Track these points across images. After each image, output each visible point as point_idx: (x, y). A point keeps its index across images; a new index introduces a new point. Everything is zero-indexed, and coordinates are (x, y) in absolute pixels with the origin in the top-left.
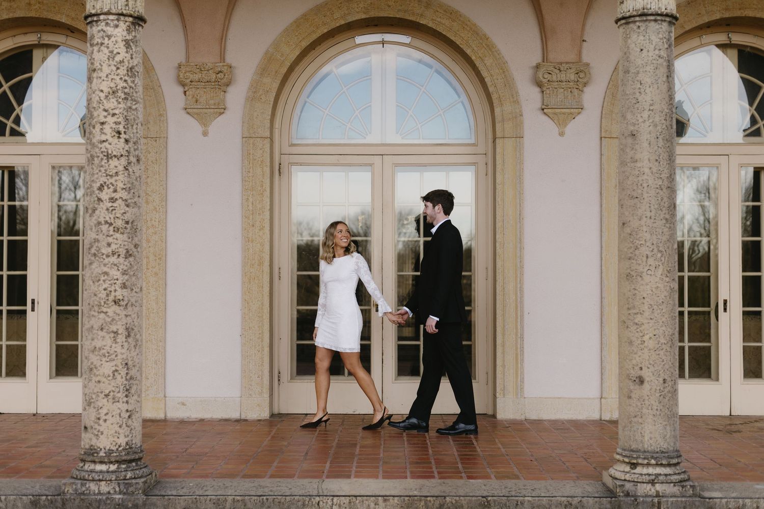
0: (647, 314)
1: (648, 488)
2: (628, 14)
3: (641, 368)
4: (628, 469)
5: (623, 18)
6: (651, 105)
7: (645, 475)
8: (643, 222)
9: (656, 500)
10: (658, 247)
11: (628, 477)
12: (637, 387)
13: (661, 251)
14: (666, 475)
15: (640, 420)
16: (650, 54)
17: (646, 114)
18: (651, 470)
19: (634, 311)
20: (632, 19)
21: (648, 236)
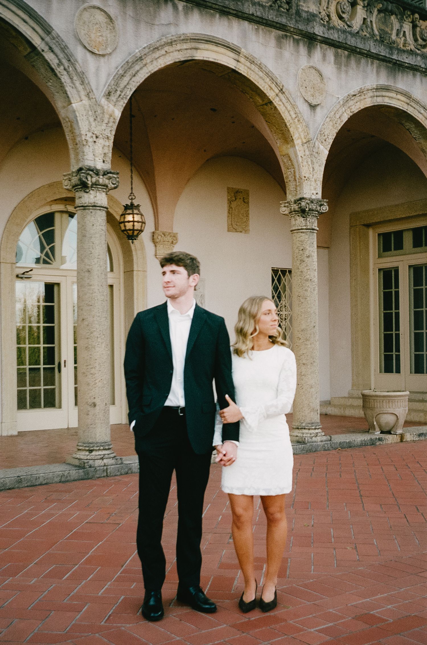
0: (97, 368)
1: (100, 462)
2: (86, 205)
3: (95, 398)
4: (87, 453)
5: (82, 206)
6: (99, 255)
7: (98, 455)
8: (95, 319)
9: (105, 468)
10: (102, 332)
11: (88, 457)
12: (92, 408)
13: (104, 335)
14: (108, 454)
15: (94, 426)
16: (98, 228)
17: (96, 260)
18: (100, 453)
19: (91, 367)
20: (88, 208)
21: (97, 326)
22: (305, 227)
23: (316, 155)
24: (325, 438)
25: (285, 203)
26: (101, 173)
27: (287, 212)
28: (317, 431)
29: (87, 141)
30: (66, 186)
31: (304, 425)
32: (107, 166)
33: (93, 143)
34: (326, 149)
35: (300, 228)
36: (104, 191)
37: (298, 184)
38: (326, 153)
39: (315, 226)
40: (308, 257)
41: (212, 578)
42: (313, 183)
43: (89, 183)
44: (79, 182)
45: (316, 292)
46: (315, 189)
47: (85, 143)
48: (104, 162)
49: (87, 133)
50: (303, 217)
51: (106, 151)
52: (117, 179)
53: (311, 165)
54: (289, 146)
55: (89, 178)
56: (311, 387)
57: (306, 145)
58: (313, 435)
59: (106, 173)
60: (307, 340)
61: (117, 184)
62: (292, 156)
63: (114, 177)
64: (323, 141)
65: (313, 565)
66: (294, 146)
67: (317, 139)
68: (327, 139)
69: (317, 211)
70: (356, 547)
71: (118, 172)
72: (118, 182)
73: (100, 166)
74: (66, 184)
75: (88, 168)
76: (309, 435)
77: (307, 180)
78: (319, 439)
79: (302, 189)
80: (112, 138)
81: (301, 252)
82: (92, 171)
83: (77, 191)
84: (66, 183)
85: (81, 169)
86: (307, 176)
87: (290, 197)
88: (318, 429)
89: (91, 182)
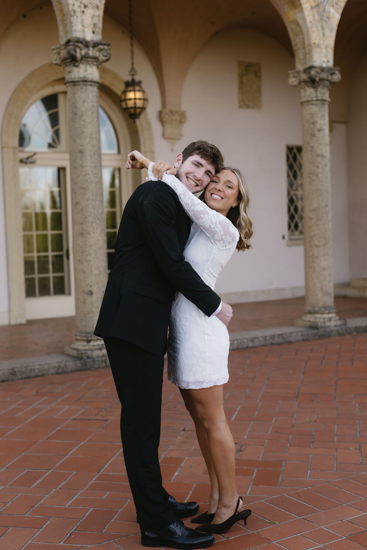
0: (93, 255)
1: (96, 353)
2: (76, 80)
3: (91, 286)
4: (85, 343)
5: (72, 82)
7: (96, 346)
8: (89, 203)
10: (97, 216)
11: (86, 348)
12: (89, 297)
13: (99, 219)
15: (91, 316)
16: (89, 104)
17: (88, 140)
19: (86, 254)
20: (77, 83)
21: (92, 211)
22: (315, 99)
23: (327, 20)
24: (339, 323)
25: (294, 73)
26: (91, 44)
27: (296, 83)
28: (330, 315)
29: (75, 11)
30: (56, 60)
31: (317, 309)
32: (98, 37)
33: (81, 13)
34: (338, 13)
35: (310, 99)
36: (94, 65)
37: (307, 51)
38: (337, 17)
39: (327, 96)
40: (319, 131)
41: (195, 486)
42: (323, 50)
43: (78, 56)
44: (67, 56)
45: (328, 168)
46: (326, 56)
47: (72, 13)
48: (94, 33)
49: (75, 3)
50: (313, 87)
51: (96, 21)
52: (109, 51)
53: (321, 31)
54: (297, 11)
55: (78, 51)
56: (324, 270)
57: (315, 10)
58: (326, 320)
59: (96, 44)
60: (319, 220)
61: (109, 56)
62: (301, 21)
63: (104, 49)
64: (334, 4)
65: (310, 469)
66: (302, 11)
67: (327, 2)
68: (339, 3)
69: (329, 81)
70: (360, 447)
71: (109, 42)
72: (110, 54)
73: (89, 37)
74: (55, 59)
75: (76, 39)
76: (322, 320)
77: (317, 47)
78: (332, 323)
79: (311, 57)
80: (102, 7)
81: (312, 126)
82: (81, 42)
83: (67, 66)
84: (55, 57)
85: (69, 41)
86: (317, 42)
87: (300, 67)
88: (332, 313)
89: (81, 54)
